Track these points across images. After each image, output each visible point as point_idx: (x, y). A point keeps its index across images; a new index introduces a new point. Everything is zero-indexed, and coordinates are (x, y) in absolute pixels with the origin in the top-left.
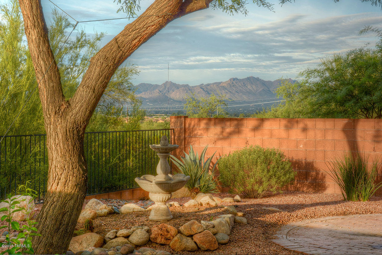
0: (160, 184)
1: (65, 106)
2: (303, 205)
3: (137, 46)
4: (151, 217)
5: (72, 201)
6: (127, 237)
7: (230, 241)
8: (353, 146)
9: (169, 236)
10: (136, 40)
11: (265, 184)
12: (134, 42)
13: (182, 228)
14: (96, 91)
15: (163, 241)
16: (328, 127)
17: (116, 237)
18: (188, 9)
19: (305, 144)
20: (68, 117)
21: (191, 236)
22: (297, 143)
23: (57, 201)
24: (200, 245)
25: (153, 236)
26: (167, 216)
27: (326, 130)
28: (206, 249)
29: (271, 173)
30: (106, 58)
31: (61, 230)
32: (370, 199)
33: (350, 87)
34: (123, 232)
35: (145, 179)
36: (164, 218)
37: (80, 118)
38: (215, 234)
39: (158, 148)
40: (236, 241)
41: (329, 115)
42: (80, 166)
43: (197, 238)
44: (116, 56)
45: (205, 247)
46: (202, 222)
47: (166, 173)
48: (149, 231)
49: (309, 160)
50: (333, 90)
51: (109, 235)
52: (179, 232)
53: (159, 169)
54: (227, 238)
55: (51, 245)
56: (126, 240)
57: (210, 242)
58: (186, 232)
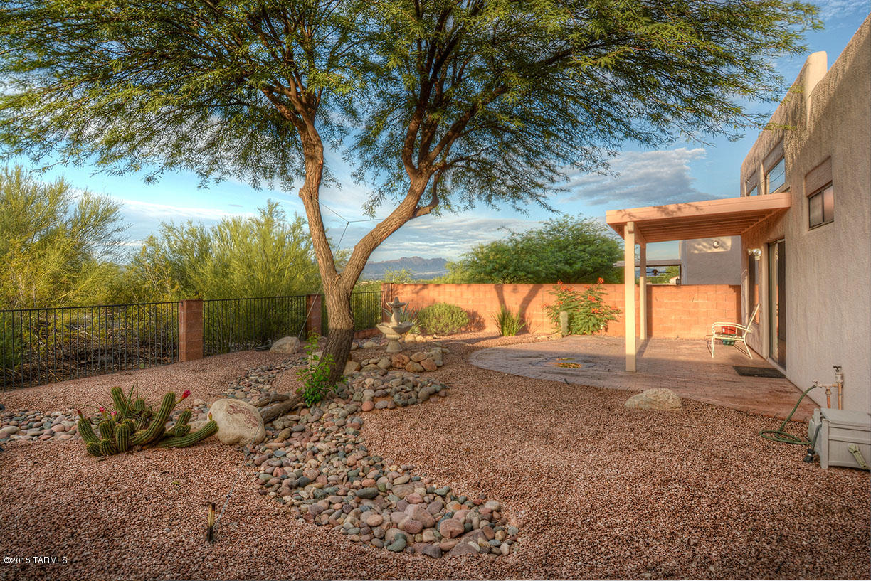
0: (394, 329)
1: (338, 278)
2: (477, 339)
3: (385, 238)
4: (387, 351)
5: (346, 341)
6: (376, 364)
7: (444, 365)
8: (502, 301)
9: (404, 362)
10: (384, 234)
11: (450, 327)
13: (412, 357)
15: (400, 366)
16: (487, 290)
18: (418, 214)
19: (473, 301)
20: (340, 285)
21: (419, 362)
22: (468, 300)
23: (336, 341)
25: (393, 363)
27: (486, 292)
29: (454, 319)
30: (365, 246)
32: (516, 335)
33: (494, 264)
34: (374, 360)
35: (383, 325)
36: (397, 351)
37: (348, 285)
38: (434, 360)
39: (393, 305)
40: (447, 365)
41: (481, 281)
43: (423, 363)
45: (428, 369)
46: (425, 353)
47: (398, 320)
48: (390, 360)
49: (475, 310)
50: (482, 266)
51: (364, 363)
52: (411, 360)
53: (393, 318)
54: (441, 363)
56: (375, 366)
57: (432, 366)
58: (416, 360)
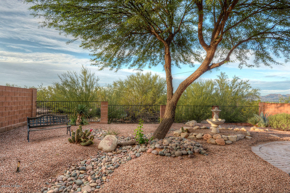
1: (171, 97)
6: (195, 136)
9: (208, 138)
10: (192, 78)
12: (192, 79)
14: (179, 94)
17: (192, 135)
24: (217, 143)
26: (216, 132)
28: (219, 144)
31: (163, 130)
34: (194, 134)
38: (226, 140)
42: (171, 114)
44: (186, 83)
46: (223, 135)
52: (212, 137)
54: (230, 142)
55: (159, 134)
